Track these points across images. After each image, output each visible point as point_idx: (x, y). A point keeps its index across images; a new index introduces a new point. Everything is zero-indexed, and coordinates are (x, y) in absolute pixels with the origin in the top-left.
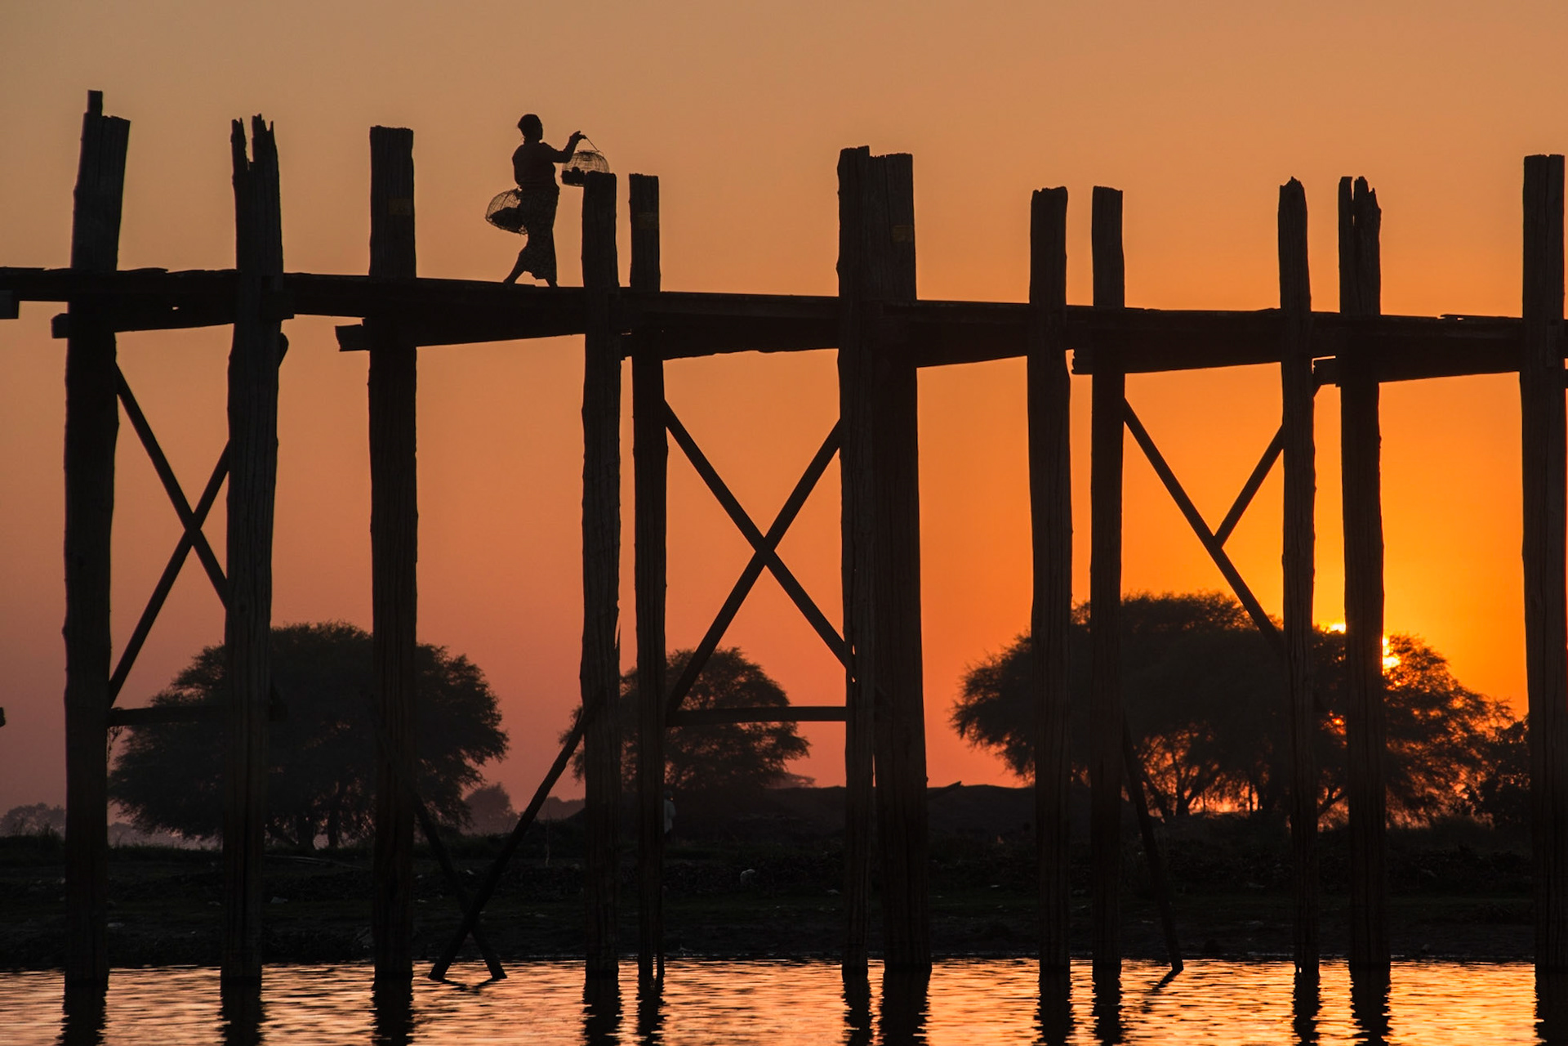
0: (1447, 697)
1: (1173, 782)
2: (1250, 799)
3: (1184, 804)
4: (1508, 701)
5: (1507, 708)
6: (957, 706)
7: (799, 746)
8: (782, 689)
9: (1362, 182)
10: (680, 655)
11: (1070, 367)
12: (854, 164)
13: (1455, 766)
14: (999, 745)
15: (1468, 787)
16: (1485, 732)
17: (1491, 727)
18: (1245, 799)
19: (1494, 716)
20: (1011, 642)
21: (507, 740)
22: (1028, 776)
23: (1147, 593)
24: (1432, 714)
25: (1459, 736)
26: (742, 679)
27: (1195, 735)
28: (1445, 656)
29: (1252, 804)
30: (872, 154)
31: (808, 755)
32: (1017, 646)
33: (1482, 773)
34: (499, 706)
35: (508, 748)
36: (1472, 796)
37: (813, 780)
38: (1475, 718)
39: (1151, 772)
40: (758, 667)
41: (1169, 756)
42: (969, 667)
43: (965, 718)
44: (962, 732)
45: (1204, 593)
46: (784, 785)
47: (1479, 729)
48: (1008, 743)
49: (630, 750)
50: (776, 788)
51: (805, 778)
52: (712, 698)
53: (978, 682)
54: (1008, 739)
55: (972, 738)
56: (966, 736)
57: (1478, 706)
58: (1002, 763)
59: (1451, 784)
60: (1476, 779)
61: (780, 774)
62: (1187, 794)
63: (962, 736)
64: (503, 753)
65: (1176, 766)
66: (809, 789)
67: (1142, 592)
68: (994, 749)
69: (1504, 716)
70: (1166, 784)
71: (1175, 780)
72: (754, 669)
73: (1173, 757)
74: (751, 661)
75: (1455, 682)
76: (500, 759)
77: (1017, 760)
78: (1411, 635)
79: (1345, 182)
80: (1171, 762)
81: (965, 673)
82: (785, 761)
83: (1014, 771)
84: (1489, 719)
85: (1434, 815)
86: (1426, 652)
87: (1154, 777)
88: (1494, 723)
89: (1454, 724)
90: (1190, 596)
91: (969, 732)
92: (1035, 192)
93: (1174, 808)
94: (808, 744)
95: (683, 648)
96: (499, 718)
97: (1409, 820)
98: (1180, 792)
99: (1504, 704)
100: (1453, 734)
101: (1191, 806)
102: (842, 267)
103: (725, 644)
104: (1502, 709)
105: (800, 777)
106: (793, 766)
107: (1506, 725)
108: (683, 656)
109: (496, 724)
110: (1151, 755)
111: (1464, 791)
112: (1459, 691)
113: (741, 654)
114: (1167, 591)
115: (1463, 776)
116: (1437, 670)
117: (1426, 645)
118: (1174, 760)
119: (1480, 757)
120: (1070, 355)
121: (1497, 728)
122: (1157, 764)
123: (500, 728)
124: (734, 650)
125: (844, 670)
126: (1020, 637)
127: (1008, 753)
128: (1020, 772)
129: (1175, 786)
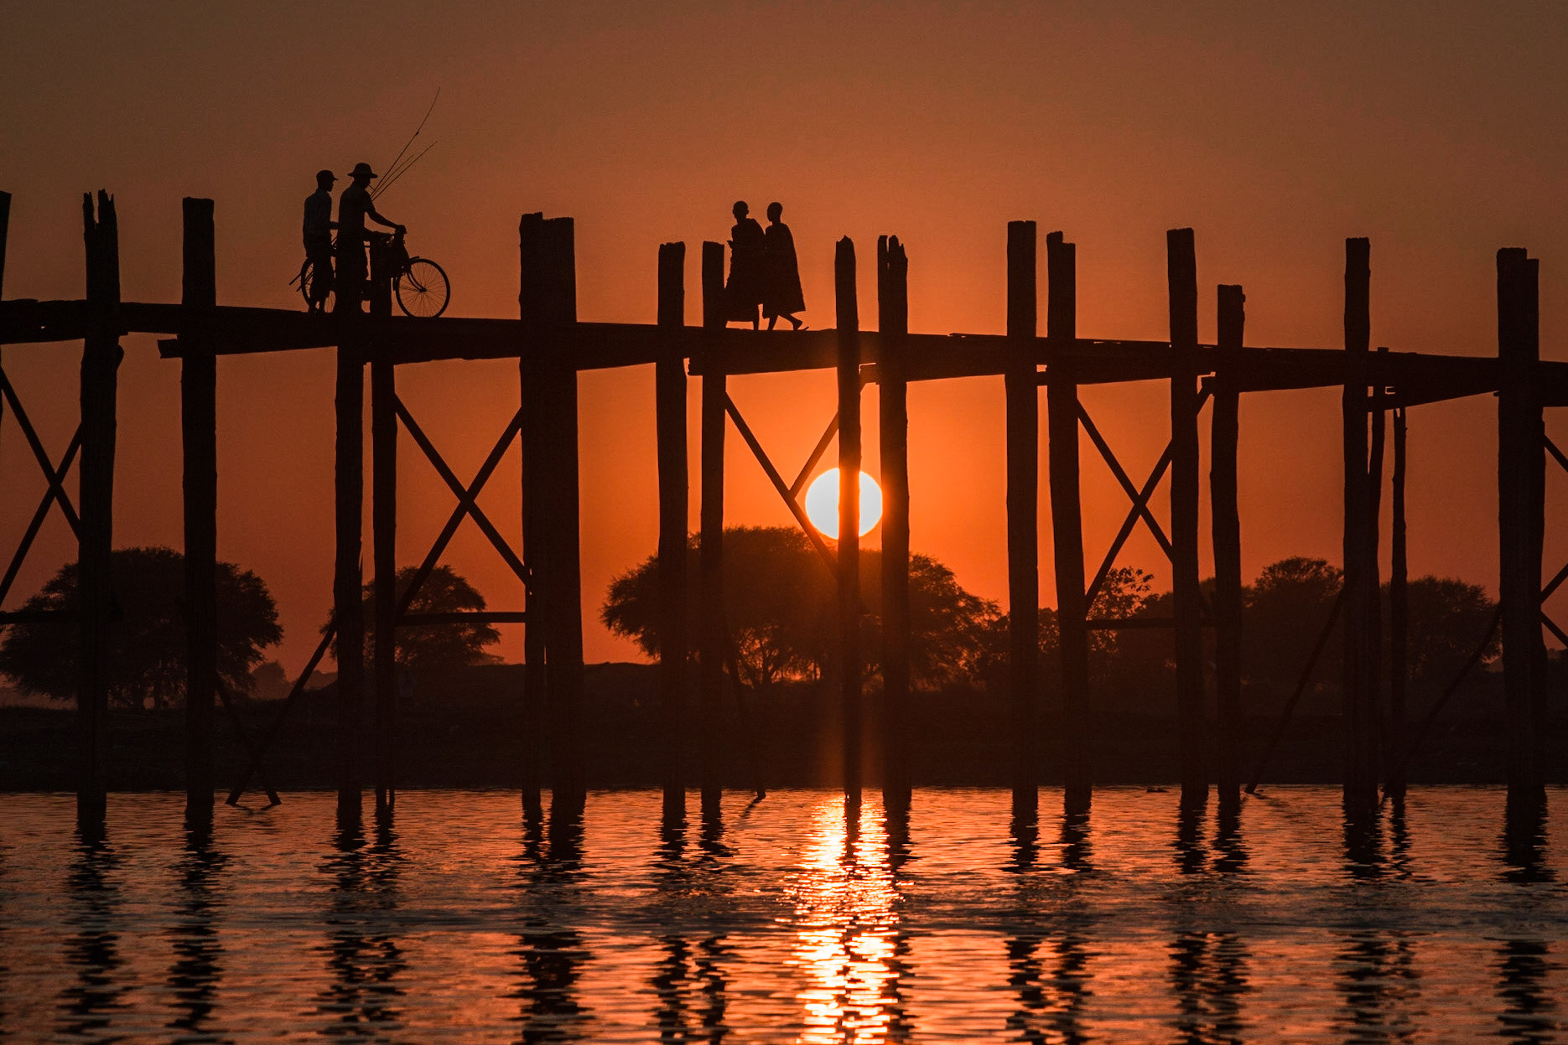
0: (956, 599)
1: (760, 660)
2: (815, 671)
3: (768, 675)
4: (996, 601)
5: (996, 606)
6: (606, 607)
7: (494, 636)
8: (481, 595)
9: (894, 239)
10: (407, 570)
11: (687, 370)
12: (532, 226)
13: (959, 648)
14: (636, 635)
15: (968, 662)
16: (980, 623)
17: (985, 620)
18: (812, 672)
19: (987, 612)
20: (645, 562)
21: (282, 631)
22: (657, 656)
23: (743, 526)
24: (944, 611)
25: (962, 626)
26: (452, 588)
27: (776, 627)
28: (953, 571)
29: (816, 675)
30: (544, 218)
31: (499, 642)
32: (649, 564)
33: (979, 653)
34: (276, 607)
35: (282, 637)
36: (971, 668)
37: (503, 658)
38: (974, 614)
39: (745, 653)
40: (463, 579)
41: (757, 641)
42: (615, 579)
43: (611, 616)
44: (609, 625)
45: (783, 527)
46: (481, 663)
47: (976, 621)
48: (642, 633)
49: (371, 638)
50: (476, 665)
51: (498, 657)
52: (430, 601)
53: (620, 589)
54: (642, 630)
55: (616, 629)
56: (612, 628)
57: (975, 605)
58: (638, 647)
59: (957, 660)
60: (974, 656)
61: (480, 655)
62: (770, 668)
63: (609, 629)
64: (279, 640)
65: (762, 648)
66: (501, 665)
67: (739, 526)
68: (632, 637)
69: (994, 612)
70: (755, 662)
71: (761, 658)
72: (460, 581)
73: (760, 642)
74: (458, 575)
75: (960, 588)
76: (277, 645)
77: (649, 645)
78: (929, 556)
79: (882, 239)
80: (759, 646)
81: (611, 584)
82: (483, 647)
83: (647, 653)
84: (983, 615)
85: (945, 682)
86: (940, 567)
87: (746, 656)
88: (987, 617)
89: (959, 618)
90: (773, 529)
91: (615, 625)
92: (662, 246)
93: (761, 679)
94: (499, 634)
95: (409, 565)
96: (277, 615)
97: (926, 686)
98: (765, 666)
99: (994, 604)
100: (958, 625)
101: (773, 677)
102: (523, 299)
103: (440, 564)
104: (992, 608)
105: (493, 656)
106: (487, 649)
107: (995, 618)
108: (409, 571)
109: (274, 620)
110: (745, 641)
111: (965, 665)
112: (963, 595)
113: (451, 570)
114: (758, 525)
115: (965, 655)
116: (947, 580)
117: (939, 562)
118: (761, 644)
119: (976, 641)
120: (686, 361)
121: (989, 621)
122: (748, 647)
123: (277, 622)
124: (446, 567)
125: (524, 586)
126: (651, 558)
127: (642, 640)
128: (651, 653)
129: (762, 663)
